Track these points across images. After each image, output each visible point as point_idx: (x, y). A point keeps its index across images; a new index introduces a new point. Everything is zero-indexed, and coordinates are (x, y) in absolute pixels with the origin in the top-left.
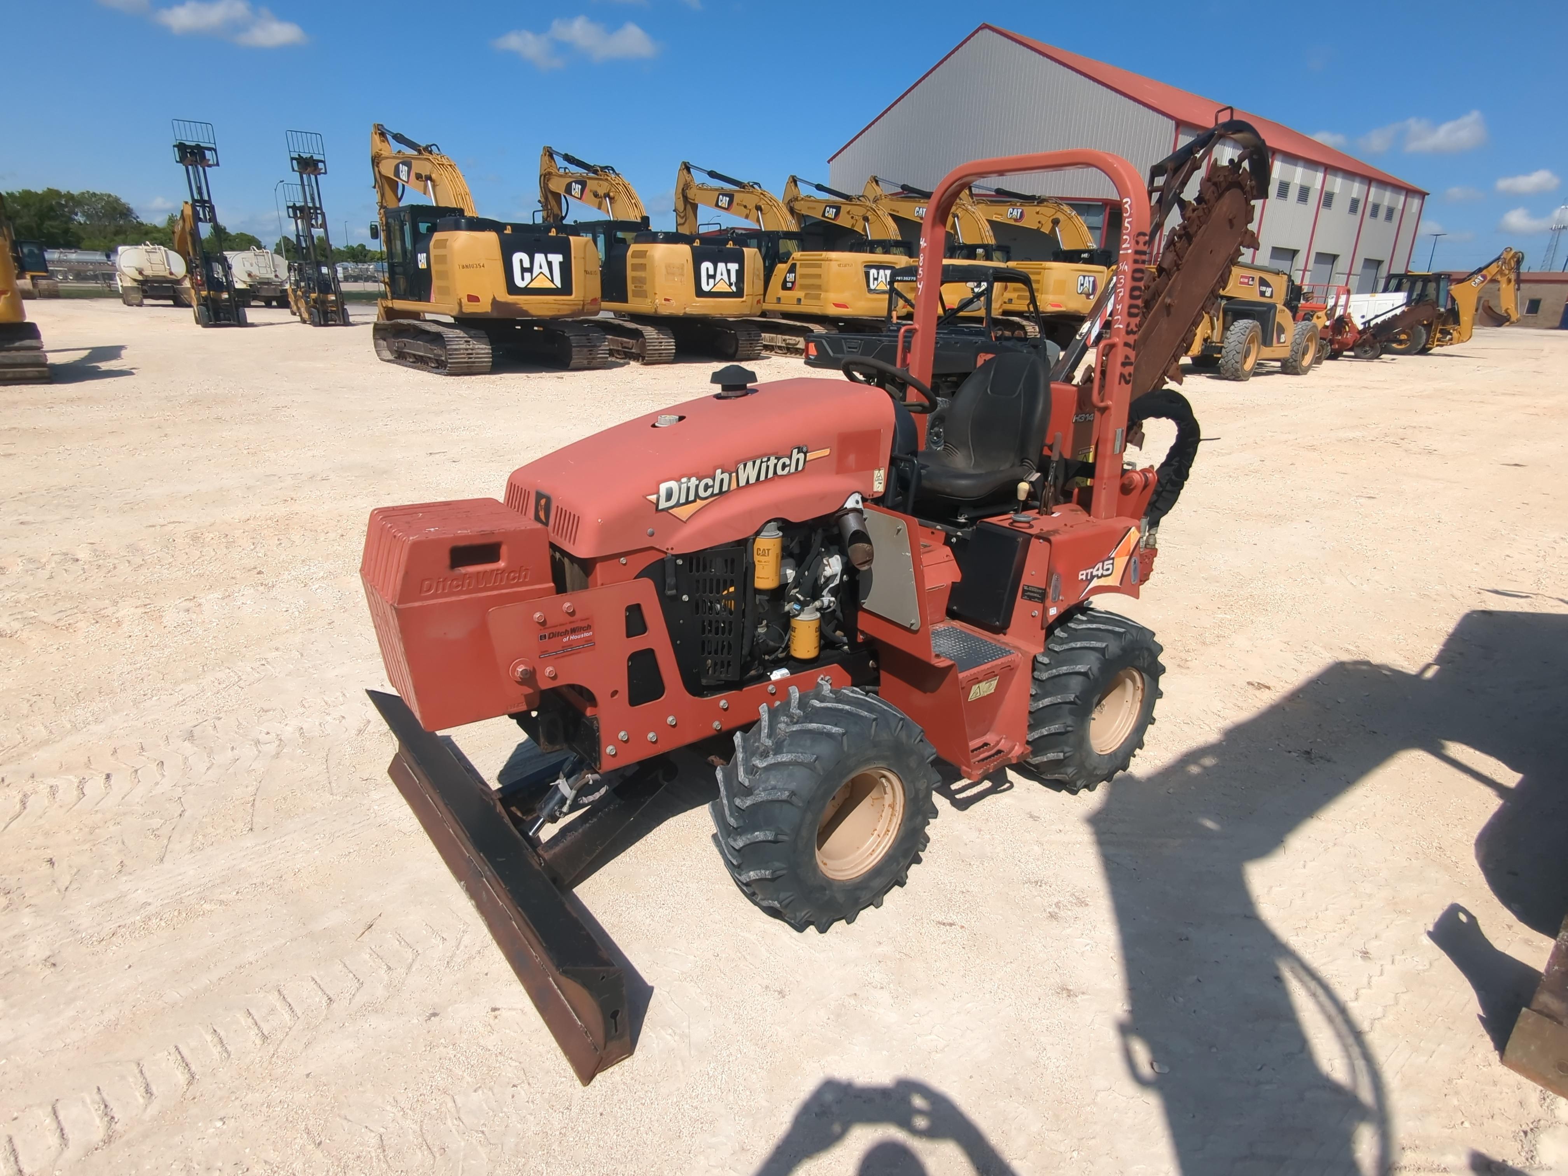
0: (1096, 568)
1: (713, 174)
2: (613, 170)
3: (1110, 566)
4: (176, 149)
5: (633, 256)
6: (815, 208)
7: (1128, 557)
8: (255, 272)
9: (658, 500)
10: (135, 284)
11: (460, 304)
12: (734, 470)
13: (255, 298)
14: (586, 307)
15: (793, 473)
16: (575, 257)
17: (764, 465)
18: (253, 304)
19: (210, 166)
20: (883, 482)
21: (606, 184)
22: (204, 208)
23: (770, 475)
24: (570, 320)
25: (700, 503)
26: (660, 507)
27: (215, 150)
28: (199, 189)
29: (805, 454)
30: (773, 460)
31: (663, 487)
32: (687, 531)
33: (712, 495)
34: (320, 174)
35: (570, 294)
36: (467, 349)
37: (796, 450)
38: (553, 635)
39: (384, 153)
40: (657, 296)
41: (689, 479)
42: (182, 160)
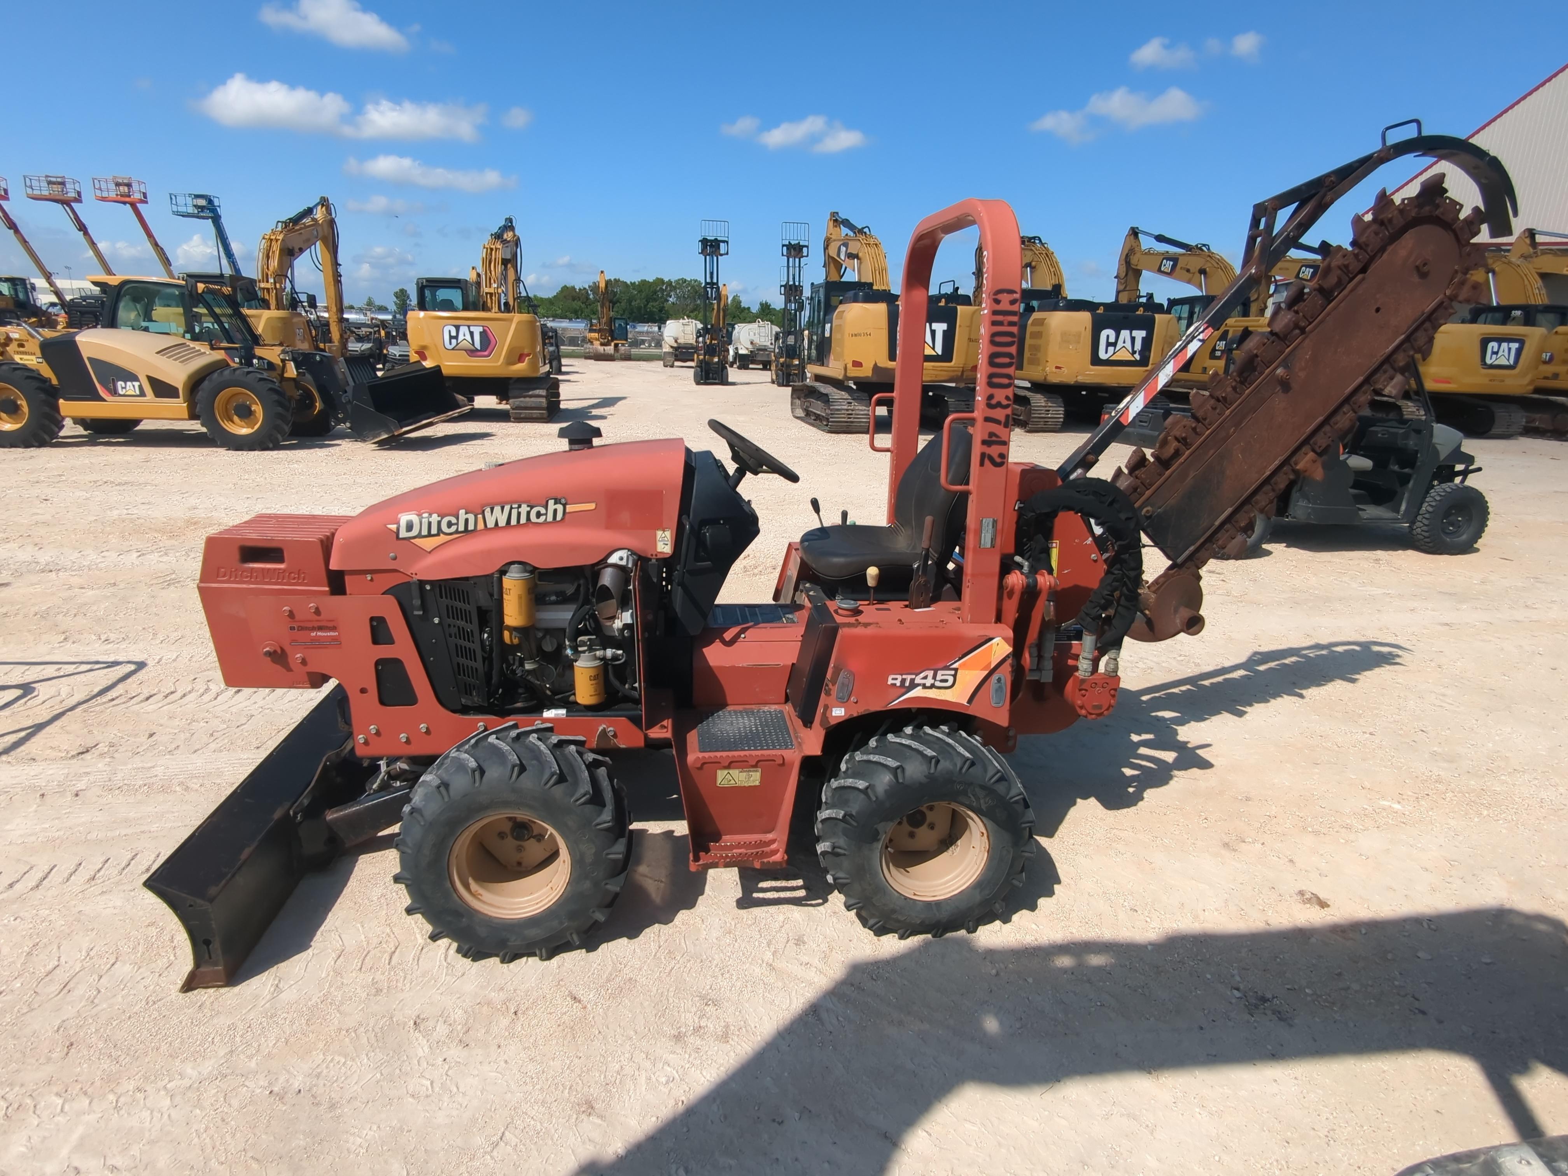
0: (922, 675)
1: (1160, 238)
2: (1040, 239)
3: (951, 679)
4: (700, 243)
5: (1032, 324)
6: (1288, 269)
7: (986, 672)
8: (757, 341)
9: (398, 529)
10: (671, 350)
11: (846, 369)
12: (480, 511)
13: (754, 362)
14: (965, 374)
15: (550, 523)
16: (960, 326)
17: (514, 513)
18: (751, 366)
19: (721, 255)
20: (669, 543)
21: (1030, 253)
22: (712, 288)
23: (523, 520)
24: (953, 385)
25: (442, 538)
26: (401, 536)
27: (727, 242)
28: (712, 274)
29: (564, 505)
30: (524, 509)
31: (404, 519)
32: (430, 560)
33: (457, 532)
34: (803, 257)
35: (950, 360)
36: (847, 410)
37: (553, 501)
38: (301, 628)
39: (833, 237)
40: (1048, 364)
41: (430, 515)
42: (703, 252)
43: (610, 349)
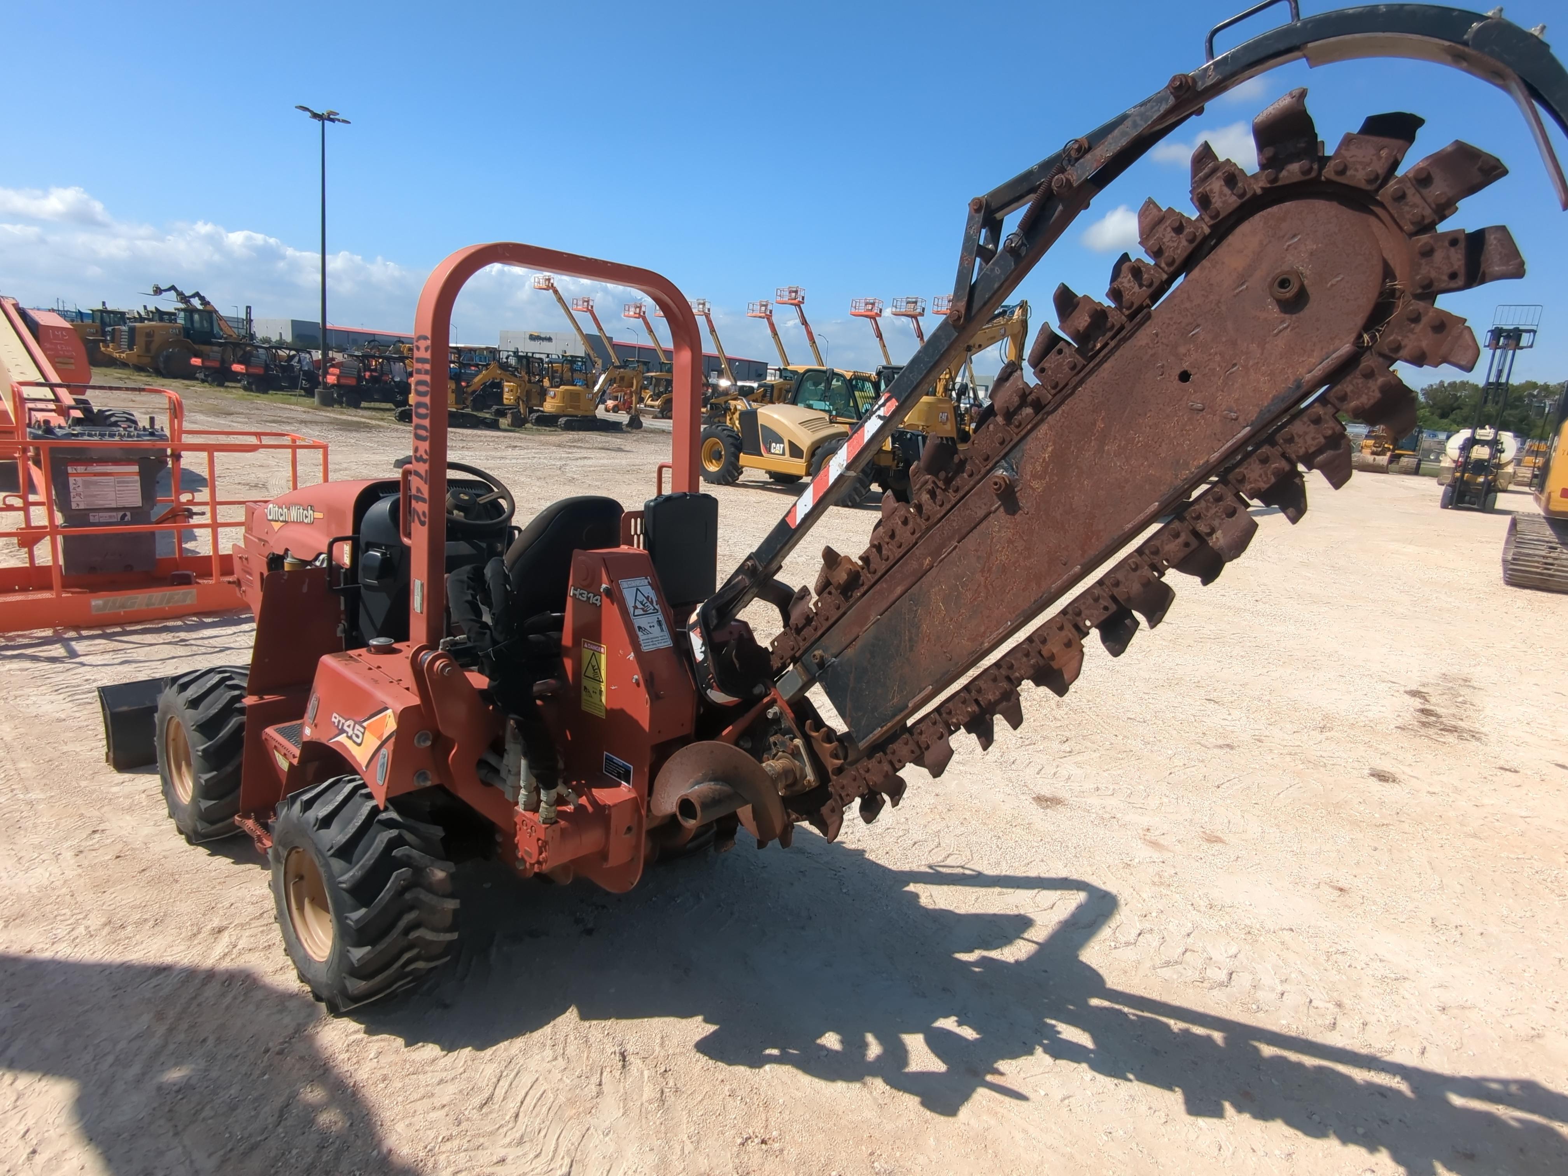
0: (348, 723)
3: (361, 737)
4: (1489, 334)
7: (379, 743)
9: (267, 513)
11: (1548, 499)
12: (289, 508)
15: (310, 524)
17: (299, 512)
20: (349, 557)
23: (301, 519)
25: (280, 524)
26: (268, 518)
29: (314, 512)
30: (302, 510)
33: (283, 520)
37: (310, 507)
43: (1383, 460)
